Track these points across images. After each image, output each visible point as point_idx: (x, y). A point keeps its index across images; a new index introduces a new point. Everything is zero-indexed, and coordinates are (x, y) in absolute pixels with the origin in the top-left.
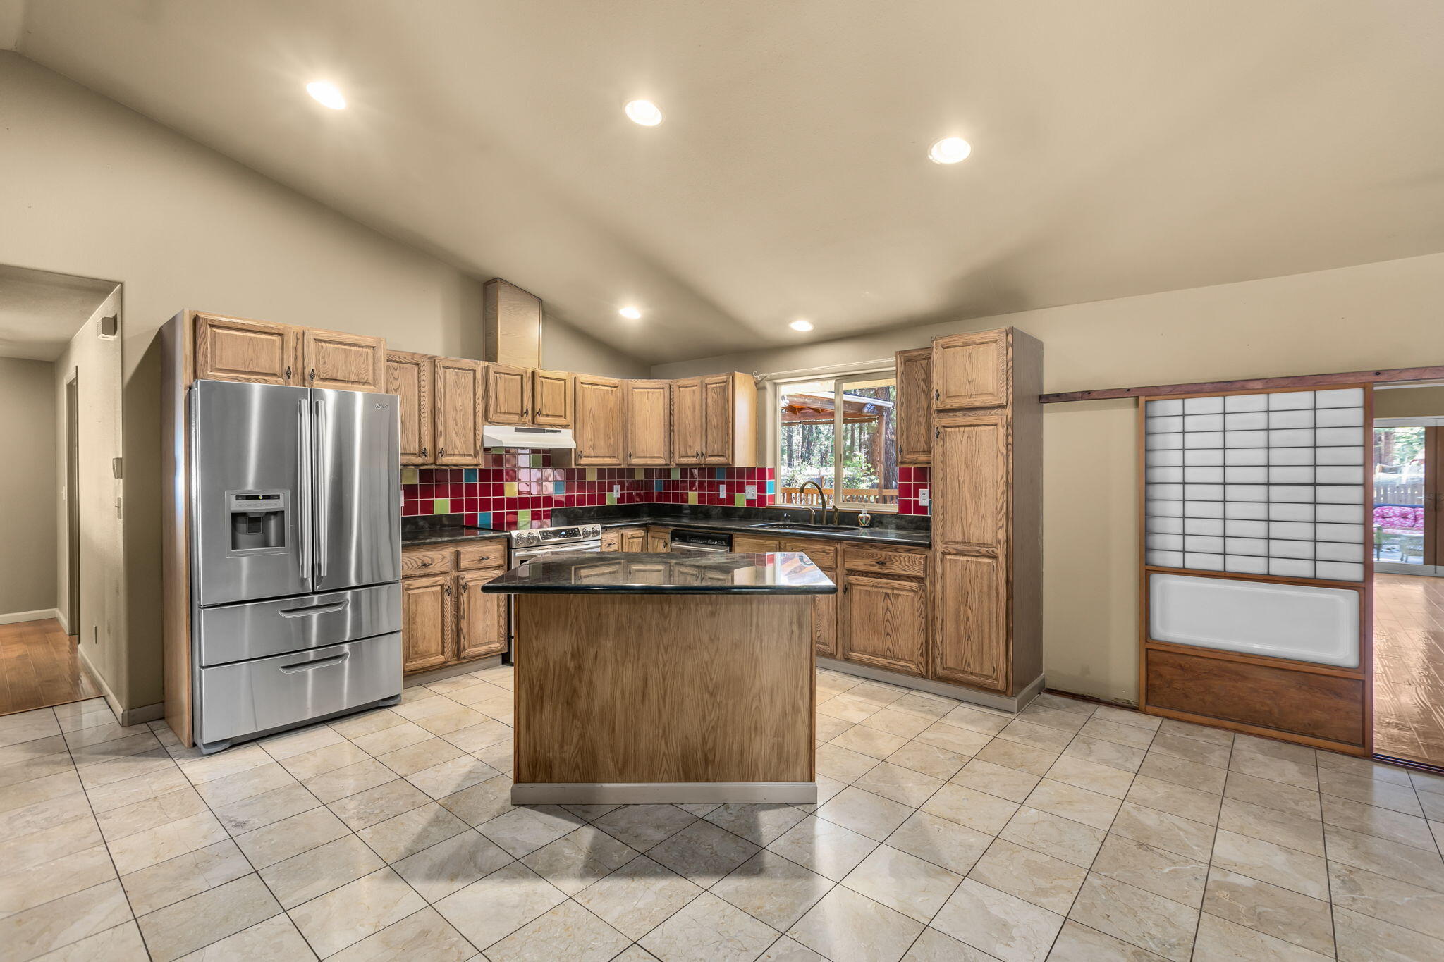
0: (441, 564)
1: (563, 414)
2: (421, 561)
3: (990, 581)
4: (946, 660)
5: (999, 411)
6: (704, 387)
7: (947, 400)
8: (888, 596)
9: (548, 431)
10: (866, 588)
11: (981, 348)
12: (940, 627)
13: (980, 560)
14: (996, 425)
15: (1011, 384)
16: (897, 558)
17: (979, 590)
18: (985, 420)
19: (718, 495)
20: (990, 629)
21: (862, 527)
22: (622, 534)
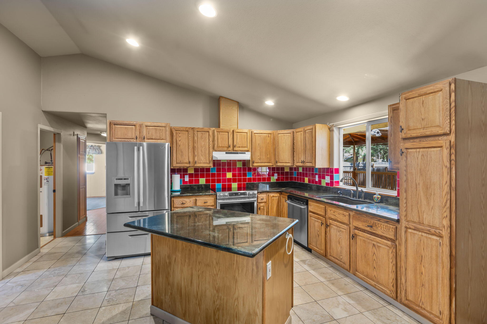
0: (189, 203)
1: (246, 146)
2: (182, 202)
3: (437, 252)
4: (408, 294)
5: (445, 138)
6: (305, 131)
7: (408, 132)
8: (375, 246)
9: (240, 153)
10: (364, 239)
11: (431, 97)
12: (404, 273)
13: (430, 236)
14: (441, 147)
15: (454, 118)
16: (379, 225)
17: (429, 257)
18: (434, 144)
19: (315, 179)
20: (437, 284)
21: (376, 202)
22: (268, 195)
